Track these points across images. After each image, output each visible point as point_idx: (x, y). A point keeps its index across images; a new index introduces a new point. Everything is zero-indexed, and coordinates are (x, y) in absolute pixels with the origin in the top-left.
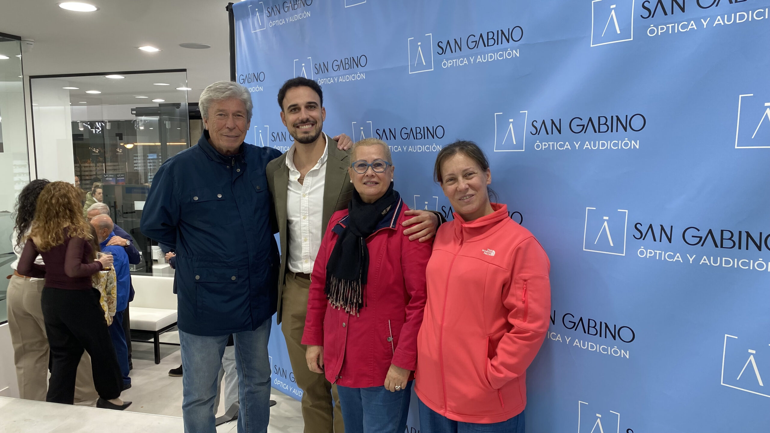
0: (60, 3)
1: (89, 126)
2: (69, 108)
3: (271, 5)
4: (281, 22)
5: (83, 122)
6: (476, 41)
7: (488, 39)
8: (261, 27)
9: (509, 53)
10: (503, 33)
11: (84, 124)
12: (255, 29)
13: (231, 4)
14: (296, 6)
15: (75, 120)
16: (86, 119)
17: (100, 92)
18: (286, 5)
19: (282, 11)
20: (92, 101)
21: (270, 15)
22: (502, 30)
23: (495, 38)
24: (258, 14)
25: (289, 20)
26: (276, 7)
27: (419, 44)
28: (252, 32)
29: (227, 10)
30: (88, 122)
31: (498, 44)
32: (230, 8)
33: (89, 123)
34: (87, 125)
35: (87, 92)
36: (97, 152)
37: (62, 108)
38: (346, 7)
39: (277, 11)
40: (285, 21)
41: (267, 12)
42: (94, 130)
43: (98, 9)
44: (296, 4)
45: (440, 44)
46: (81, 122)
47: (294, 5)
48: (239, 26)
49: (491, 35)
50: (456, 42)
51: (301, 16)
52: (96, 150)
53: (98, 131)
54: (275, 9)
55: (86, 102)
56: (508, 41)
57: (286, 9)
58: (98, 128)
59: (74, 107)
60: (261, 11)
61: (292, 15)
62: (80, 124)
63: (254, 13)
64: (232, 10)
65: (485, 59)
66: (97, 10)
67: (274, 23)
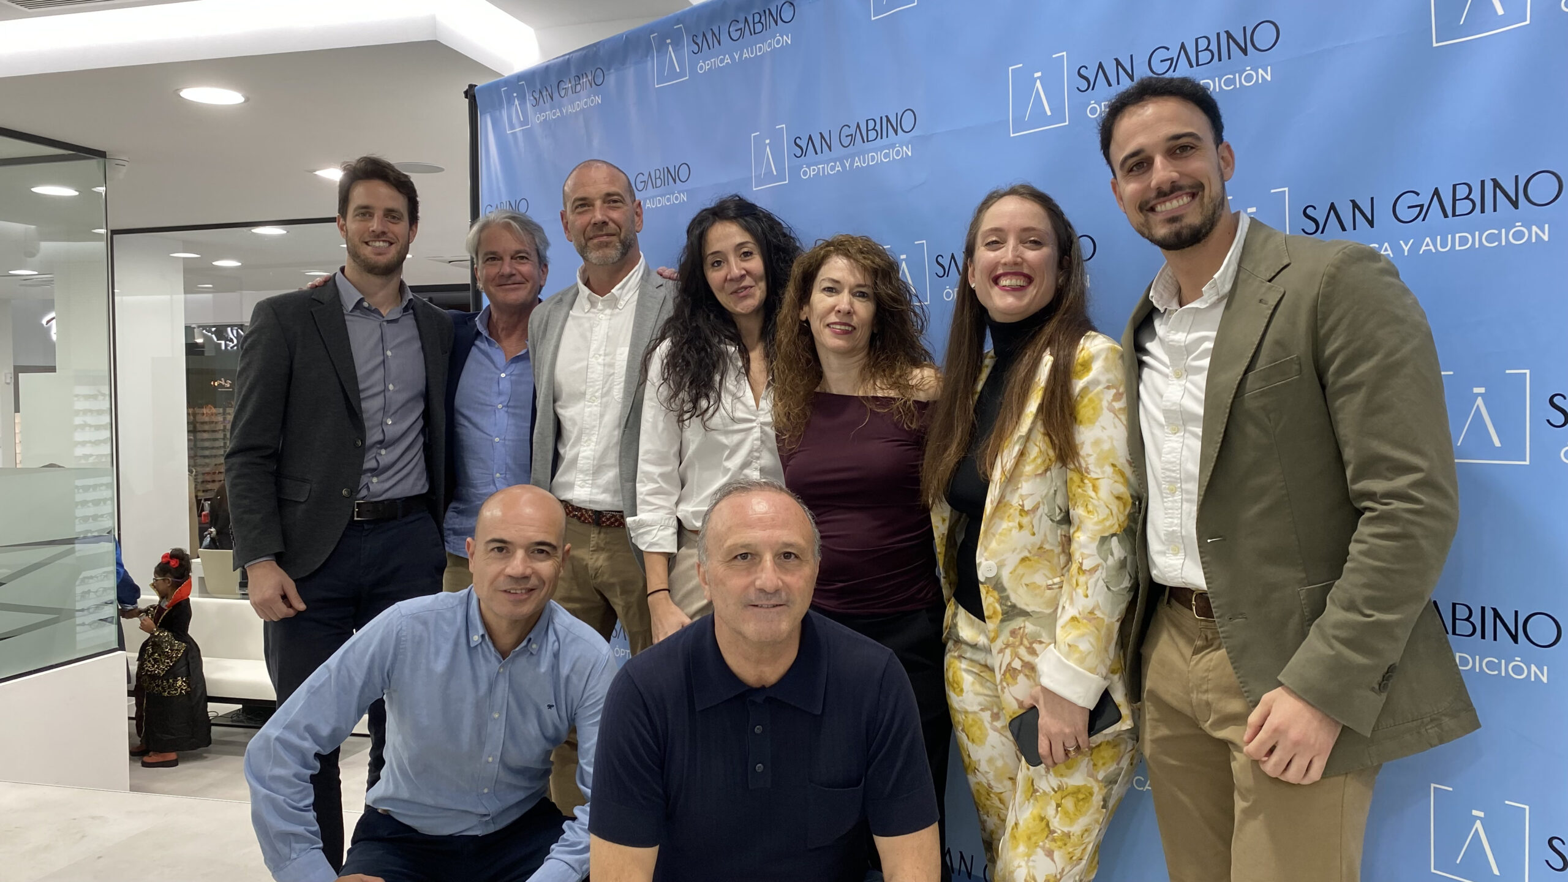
0: (180, 90)
1: (214, 336)
2: (181, 297)
3: (539, 87)
4: (554, 114)
5: (204, 327)
6: (852, 135)
7: (867, 131)
8: (522, 124)
9: (898, 150)
10: (888, 120)
11: (204, 331)
12: (512, 127)
13: (472, 87)
14: (578, 87)
15: (189, 323)
16: (210, 321)
17: (240, 264)
18: (562, 85)
19: (556, 95)
20: (225, 282)
21: (537, 103)
22: (887, 116)
23: (878, 128)
24: (517, 102)
25: (567, 111)
26: (547, 90)
27: (767, 141)
28: (508, 132)
29: (466, 97)
30: (214, 326)
31: (881, 138)
32: (470, 94)
33: (213, 329)
34: (210, 334)
35: (214, 263)
36: (228, 386)
37: (166, 298)
38: (656, 86)
39: (548, 96)
40: (561, 111)
41: (532, 98)
42: (223, 342)
43: (247, 100)
44: (579, 84)
45: (798, 141)
46: (199, 327)
47: (576, 85)
48: (486, 124)
49: (871, 125)
50: (822, 137)
51: (586, 103)
52: (225, 382)
53: (231, 345)
54: (544, 93)
55: (211, 286)
56: (896, 133)
57: (563, 93)
58: (232, 341)
59: (190, 296)
60: (522, 98)
61: (572, 103)
62: (196, 330)
63: (510, 101)
64: (475, 97)
65: (864, 163)
66: (245, 102)
67: (543, 116)
